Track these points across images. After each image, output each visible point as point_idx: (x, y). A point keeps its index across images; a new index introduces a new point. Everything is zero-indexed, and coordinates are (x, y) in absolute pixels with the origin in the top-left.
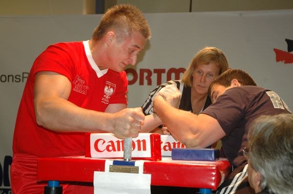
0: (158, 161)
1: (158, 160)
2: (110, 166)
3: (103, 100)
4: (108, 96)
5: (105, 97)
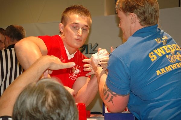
3: (71, 77)
4: (75, 75)
5: (73, 75)
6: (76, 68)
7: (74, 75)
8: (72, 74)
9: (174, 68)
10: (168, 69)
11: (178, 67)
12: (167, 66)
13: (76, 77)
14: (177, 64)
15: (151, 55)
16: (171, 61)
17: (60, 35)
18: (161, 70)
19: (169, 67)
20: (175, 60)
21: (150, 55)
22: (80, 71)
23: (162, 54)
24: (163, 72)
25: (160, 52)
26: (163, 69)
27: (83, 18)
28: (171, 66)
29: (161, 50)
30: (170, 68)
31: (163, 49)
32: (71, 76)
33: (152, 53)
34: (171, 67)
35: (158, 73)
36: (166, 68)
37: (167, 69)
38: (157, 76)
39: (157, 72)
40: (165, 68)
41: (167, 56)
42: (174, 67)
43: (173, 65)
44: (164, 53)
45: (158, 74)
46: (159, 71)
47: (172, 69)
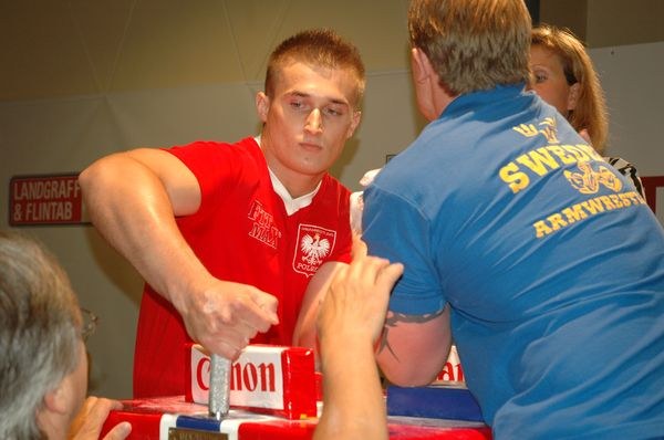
0: (304, 420)
1: (303, 416)
2: (171, 429)
3: (300, 269)
4: (313, 259)
5: (306, 262)
6: (317, 237)
7: (312, 261)
8: (304, 258)
9: (594, 212)
10: (575, 214)
11: (609, 208)
12: (569, 205)
13: (317, 265)
14: (603, 198)
15: (510, 173)
16: (585, 191)
17: (258, 140)
18: (550, 219)
19: (577, 207)
20: (597, 187)
21: (503, 173)
22: (331, 246)
23: (547, 167)
24: (556, 227)
25: (539, 163)
26: (558, 216)
27: (325, 77)
28: (585, 204)
29: (542, 155)
30: (582, 212)
31: (551, 152)
32: (300, 265)
33: (512, 166)
34: (583, 208)
35: (539, 230)
36: (566, 211)
37: (569, 216)
38: (536, 239)
39: (535, 228)
40: (564, 212)
41: (567, 174)
42: (594, 207)
43: (590, 201)
44: (555, 166)
45: (539, 235)
46: (541, 222)
47: (588, 212)
